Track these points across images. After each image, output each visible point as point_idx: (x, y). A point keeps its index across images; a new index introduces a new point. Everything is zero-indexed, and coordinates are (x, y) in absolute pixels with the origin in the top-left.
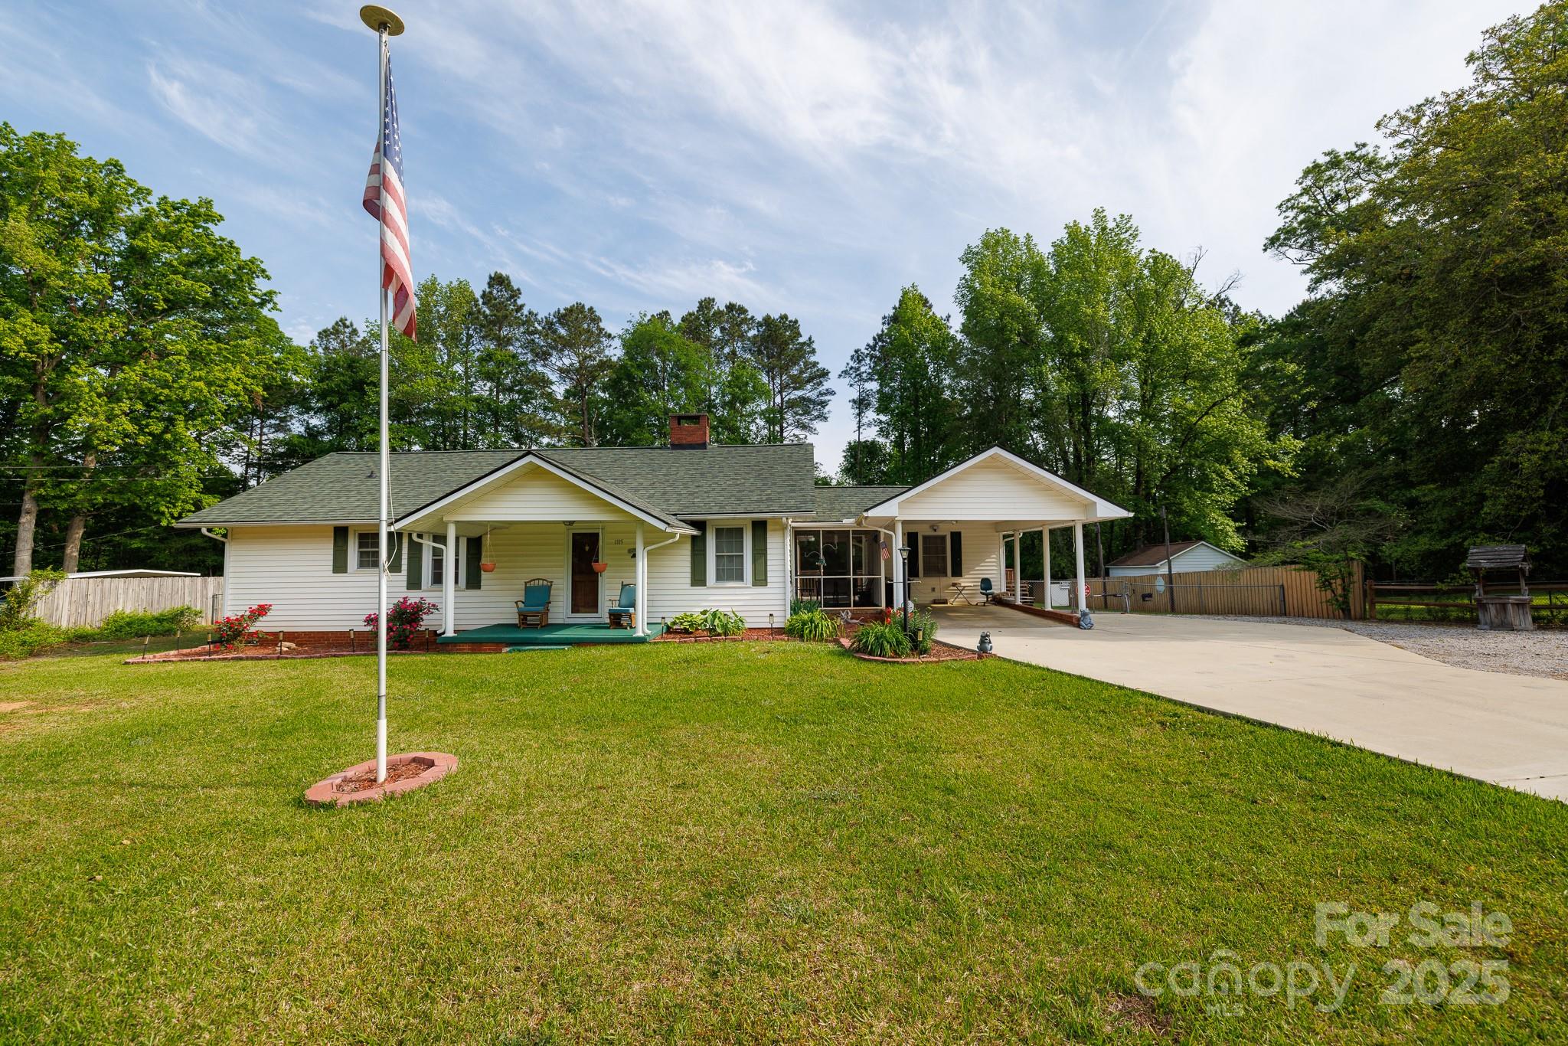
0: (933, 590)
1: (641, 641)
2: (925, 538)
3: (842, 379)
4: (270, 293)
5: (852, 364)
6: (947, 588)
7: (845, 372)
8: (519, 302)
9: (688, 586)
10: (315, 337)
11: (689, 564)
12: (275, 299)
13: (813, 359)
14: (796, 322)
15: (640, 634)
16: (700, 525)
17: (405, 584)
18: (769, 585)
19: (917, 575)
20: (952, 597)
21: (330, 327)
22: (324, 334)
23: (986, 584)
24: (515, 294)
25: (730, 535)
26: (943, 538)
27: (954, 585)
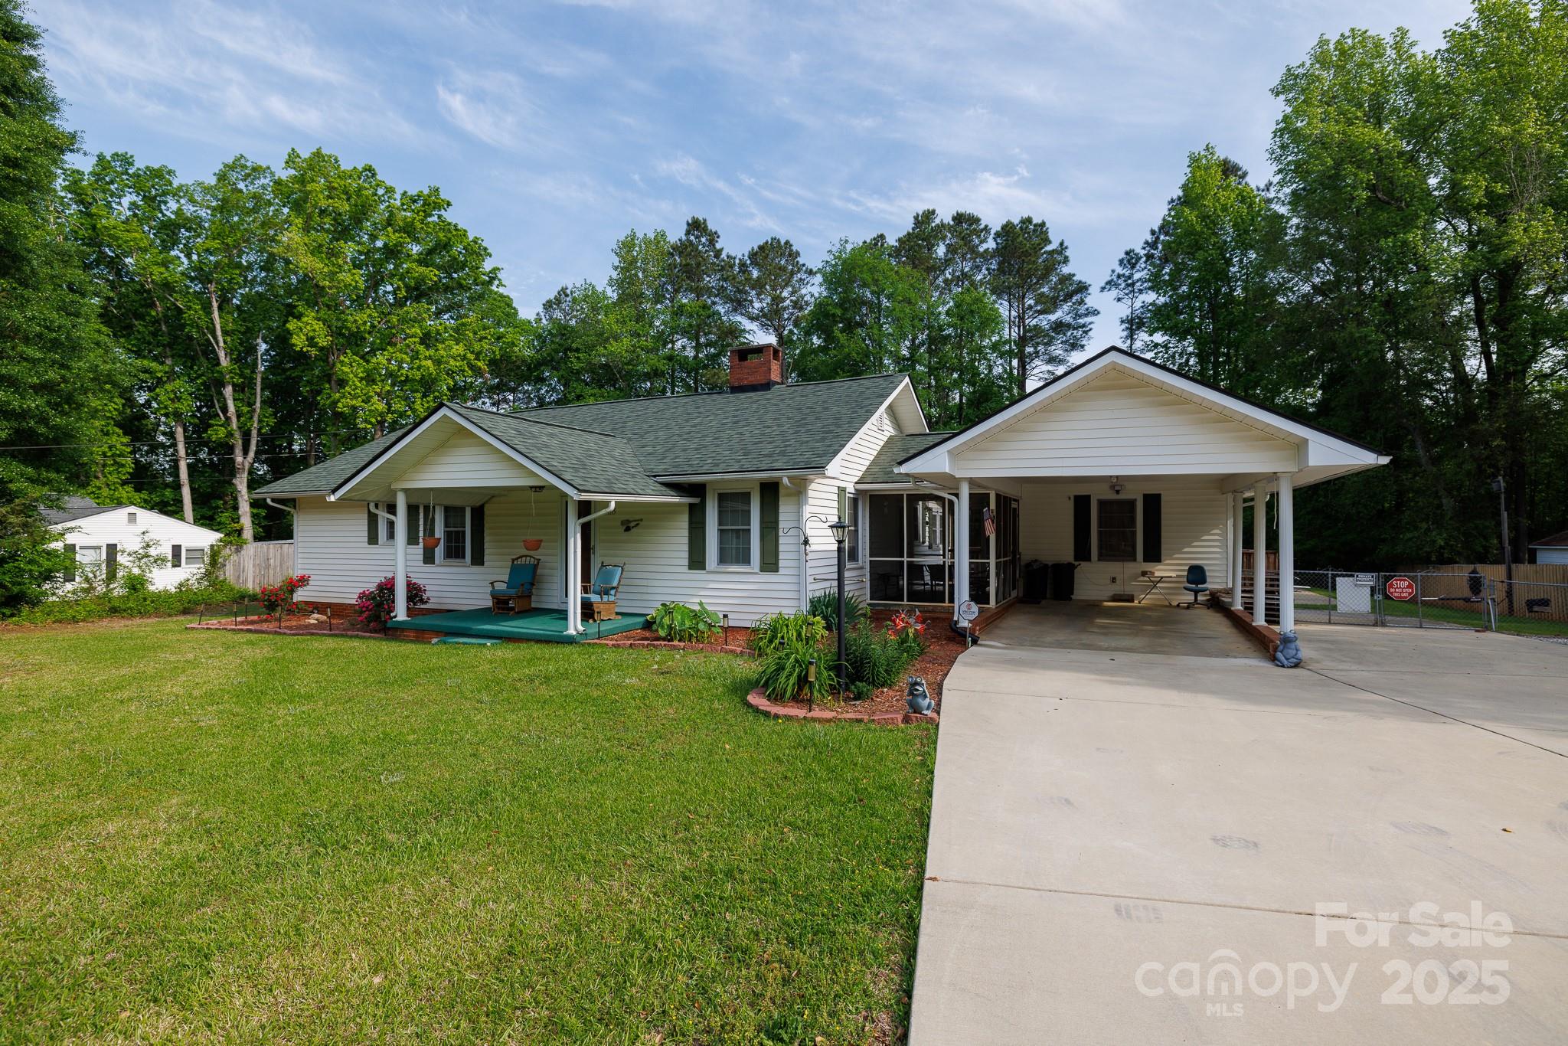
0: (1114, 580)
1: (570, 641)
2: (1103, 504)
3: (1106, 292)
4: (495, 270)
5: (1119, 270)
6: (1135, 578)
7: (1109, 283)
8: (718, 246)
9: (685, 569)
10: (541, 309)
11: (686, 540)
12: (499, 276)
13: (1066, 270)
14: (1043, 224)
15: (572, 631)
16: (697, 490)
17: (421, 557)
18: (781, 571)
19: (1088, 559)
20: (1143, 591)
21: (552, 298)
22: (548, 306)
23: (1197, 574)
24: (713, 238)
25: (733, 502)
26: (1132, 503)
27: (1144, 574)
